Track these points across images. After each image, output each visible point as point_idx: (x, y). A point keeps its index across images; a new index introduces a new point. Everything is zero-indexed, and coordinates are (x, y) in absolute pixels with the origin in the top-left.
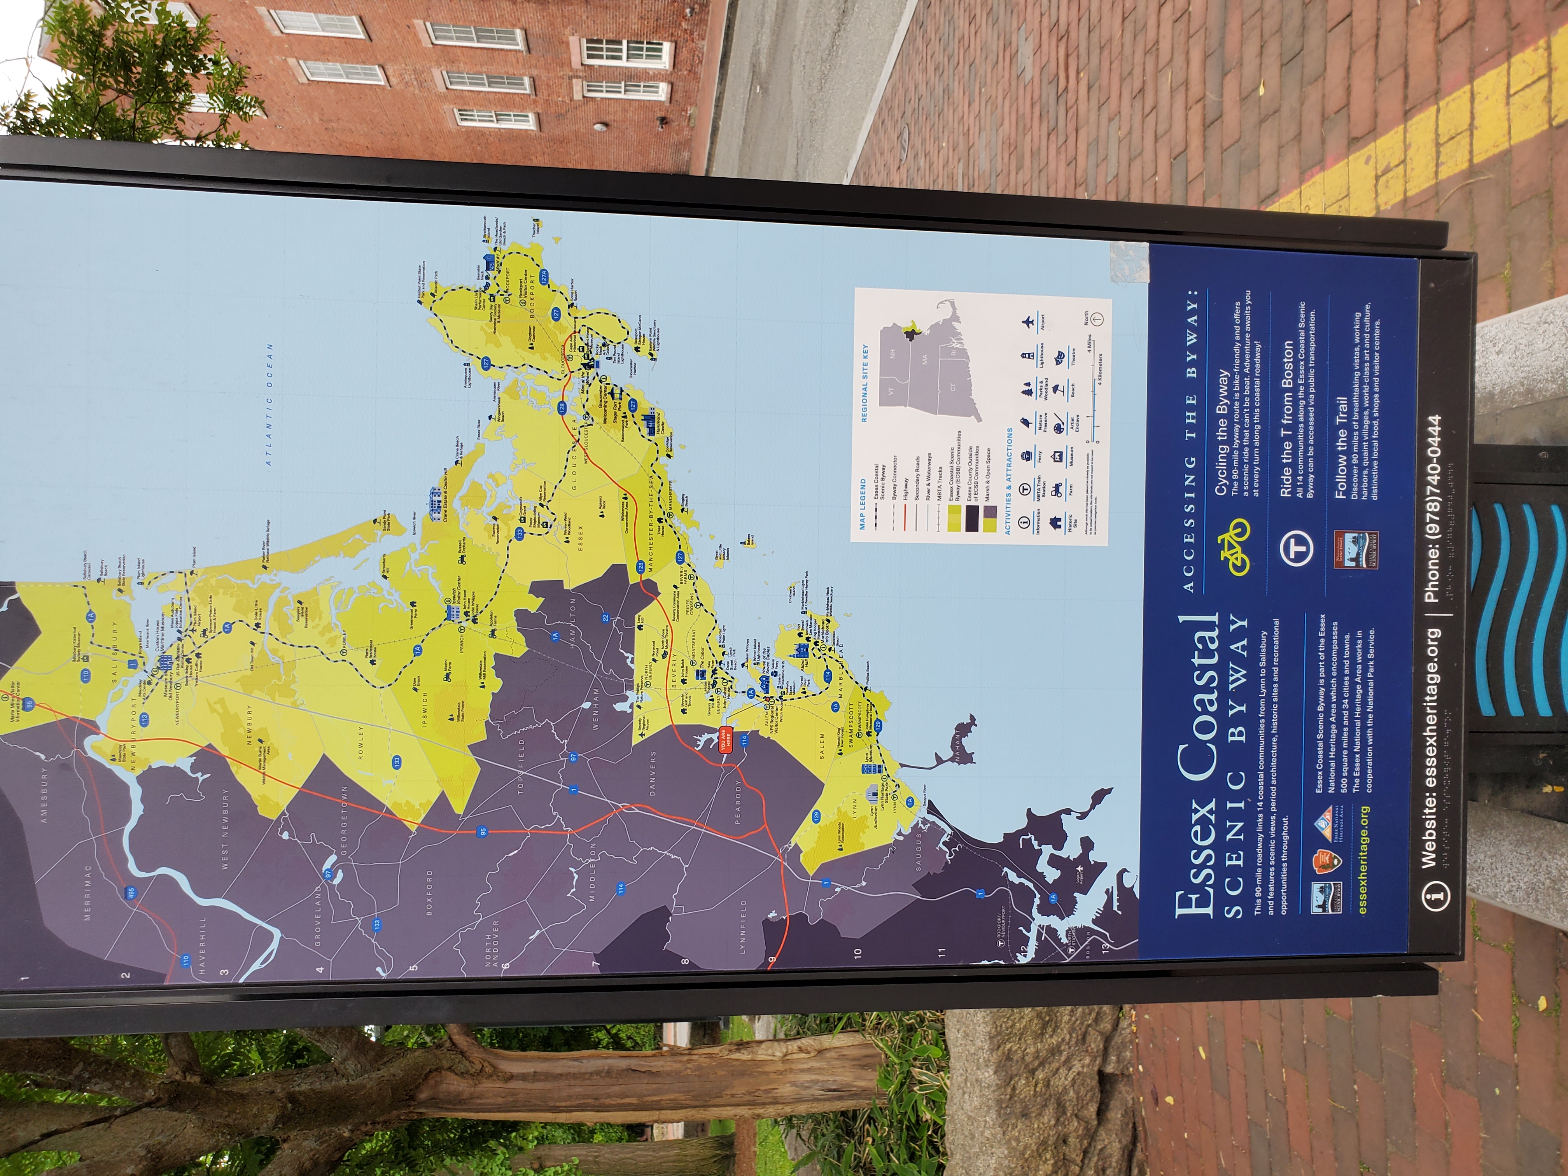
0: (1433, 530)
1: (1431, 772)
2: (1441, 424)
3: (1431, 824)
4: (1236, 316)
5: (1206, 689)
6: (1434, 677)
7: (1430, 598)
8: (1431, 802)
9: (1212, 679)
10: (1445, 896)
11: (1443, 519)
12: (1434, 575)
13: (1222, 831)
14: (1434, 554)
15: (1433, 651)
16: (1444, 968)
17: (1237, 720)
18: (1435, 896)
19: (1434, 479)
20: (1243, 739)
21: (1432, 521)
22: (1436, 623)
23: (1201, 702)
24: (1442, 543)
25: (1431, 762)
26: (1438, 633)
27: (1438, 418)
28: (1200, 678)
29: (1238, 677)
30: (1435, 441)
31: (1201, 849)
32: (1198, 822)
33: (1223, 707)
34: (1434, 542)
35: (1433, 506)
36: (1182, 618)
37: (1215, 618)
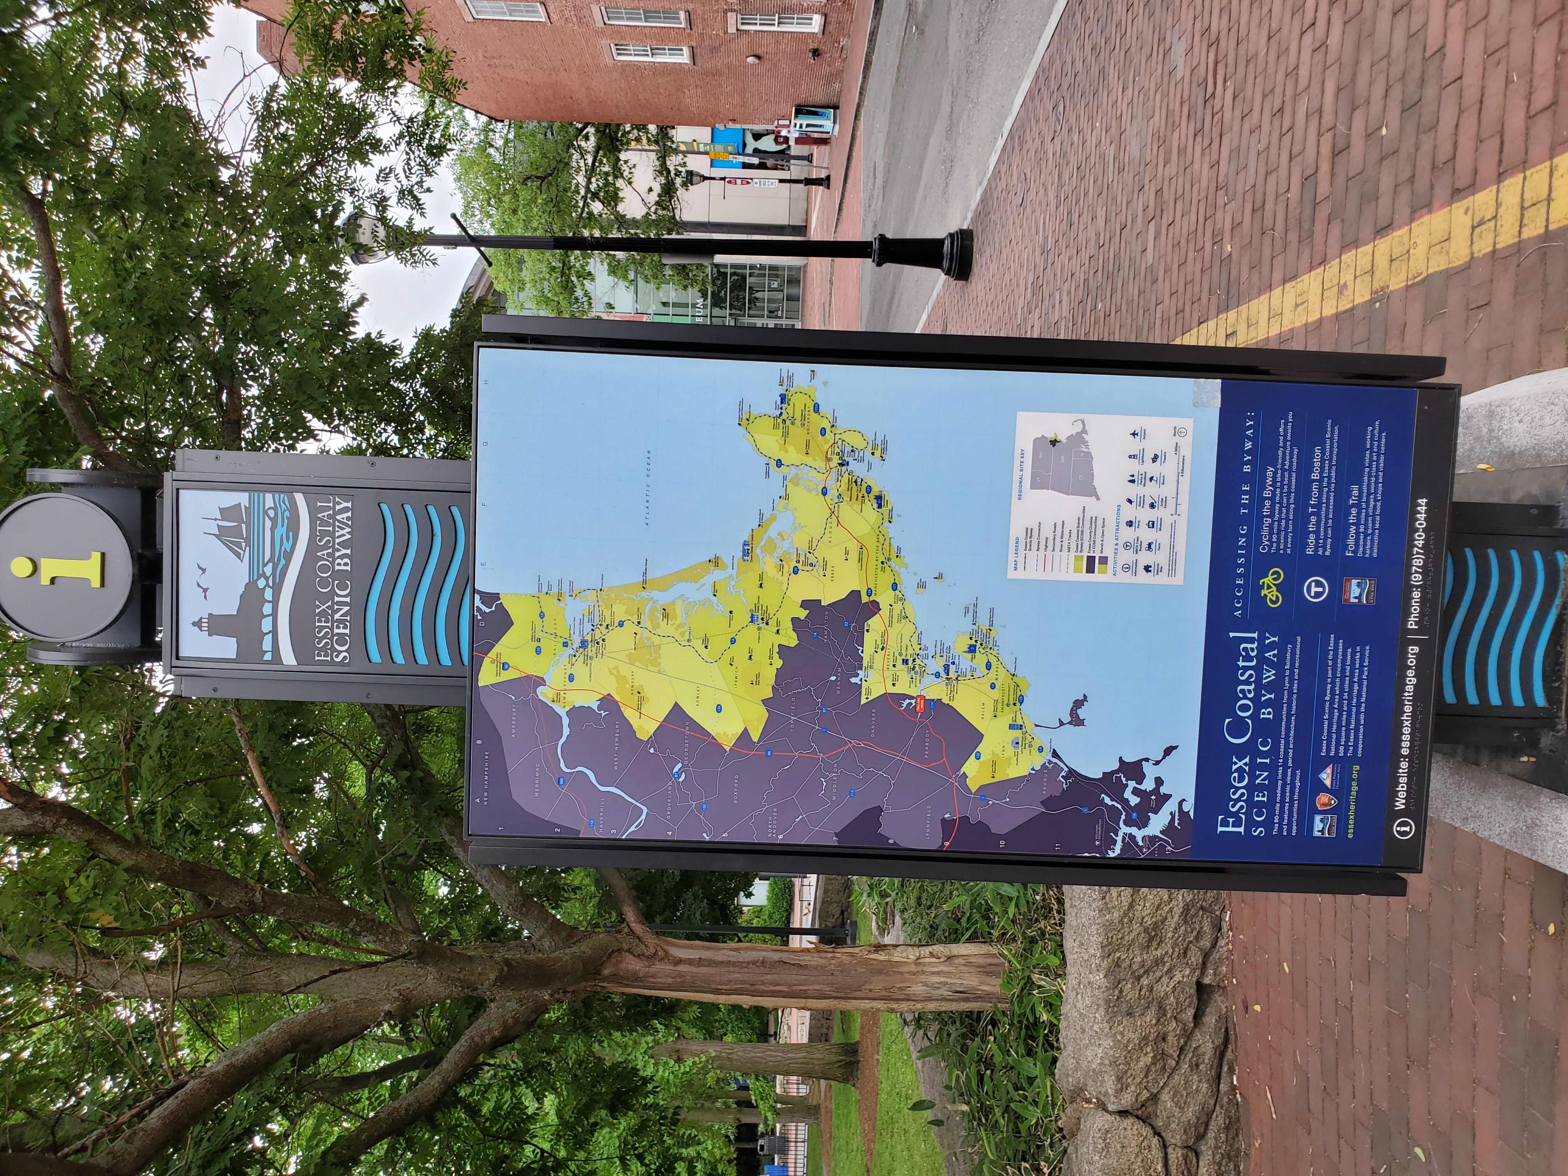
0: (1417, 579)
1: (1406, 744)
2: (1427, 504)
3: (1403, 780)
4: (1281, 430)
5: (1247, 682)
6: (1411, 679)
7: (1412, 625)
8: (1404, 765)
9: (1251, 676)
10: (1410, 829)
11: (1425, 571)
12: (1415, 609)
13: (1253, 777)
14: (1416, 595)
15: (1412, 661)
16: (1411, 878)
17: (1268, 703)
18: (1403, 829)
19: (1420, 543)
20: (1271, 716)
21: (1416, 572)
22: (1414, 642)
23: (1242, 691)
24: (1423, 588)
25: (1406, 737)
26: (1416, 649)
27: (1425, 500)
28: (1242, 675)
29: (1269, 675)
30: (1422, 517)
31: (1238, 788)
32: (1236, 771)
33: (1258, 694)
34: (1417, 587)
35: (1418, 562)
36: (1232, 635)
37: (1255, 635)
